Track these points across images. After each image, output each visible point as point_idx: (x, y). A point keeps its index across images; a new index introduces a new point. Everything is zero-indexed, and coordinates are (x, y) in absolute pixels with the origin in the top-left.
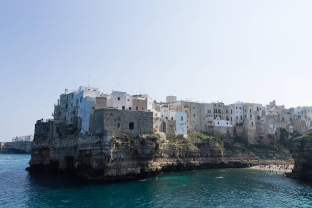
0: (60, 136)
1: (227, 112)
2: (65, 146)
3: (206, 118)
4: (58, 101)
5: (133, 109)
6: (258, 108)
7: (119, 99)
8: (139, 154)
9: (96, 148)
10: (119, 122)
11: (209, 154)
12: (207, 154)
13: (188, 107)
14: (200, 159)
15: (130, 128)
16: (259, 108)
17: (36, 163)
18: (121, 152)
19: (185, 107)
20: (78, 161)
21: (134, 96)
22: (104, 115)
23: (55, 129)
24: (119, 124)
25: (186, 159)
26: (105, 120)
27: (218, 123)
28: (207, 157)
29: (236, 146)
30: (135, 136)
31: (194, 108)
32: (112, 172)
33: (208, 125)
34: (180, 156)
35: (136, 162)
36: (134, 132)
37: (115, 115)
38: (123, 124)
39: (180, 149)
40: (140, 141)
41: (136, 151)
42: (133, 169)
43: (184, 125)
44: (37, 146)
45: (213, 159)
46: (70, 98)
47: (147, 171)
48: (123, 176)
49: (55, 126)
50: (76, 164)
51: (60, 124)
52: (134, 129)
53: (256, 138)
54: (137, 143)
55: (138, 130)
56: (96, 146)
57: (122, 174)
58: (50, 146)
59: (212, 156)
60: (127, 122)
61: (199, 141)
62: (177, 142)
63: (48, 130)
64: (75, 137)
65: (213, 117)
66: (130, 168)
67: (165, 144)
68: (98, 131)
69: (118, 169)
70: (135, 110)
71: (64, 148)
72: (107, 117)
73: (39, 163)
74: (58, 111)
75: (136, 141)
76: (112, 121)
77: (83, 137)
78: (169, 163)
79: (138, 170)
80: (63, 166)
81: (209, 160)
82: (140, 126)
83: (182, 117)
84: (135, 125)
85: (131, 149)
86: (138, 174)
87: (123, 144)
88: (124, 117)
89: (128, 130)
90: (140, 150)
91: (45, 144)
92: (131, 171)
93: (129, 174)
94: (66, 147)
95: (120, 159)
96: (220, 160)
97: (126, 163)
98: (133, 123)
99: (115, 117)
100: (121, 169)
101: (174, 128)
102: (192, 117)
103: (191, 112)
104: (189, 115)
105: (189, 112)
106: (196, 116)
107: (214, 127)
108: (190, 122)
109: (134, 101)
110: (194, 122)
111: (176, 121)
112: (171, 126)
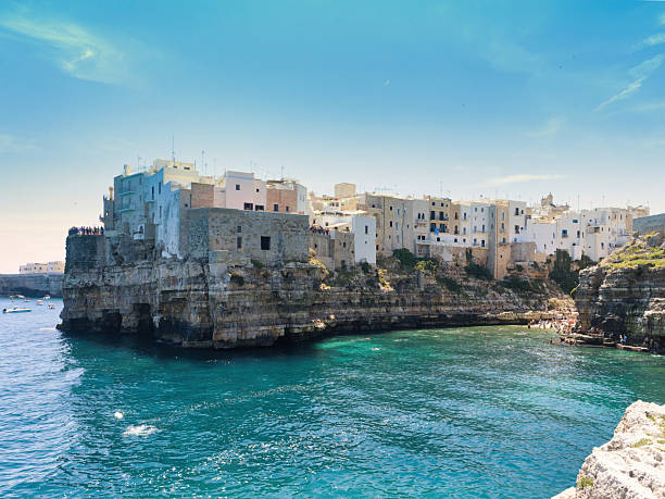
0: (120, 262)
1: (456, 217)
2: (131, 283)
3: (415, 230)
4: (111, 189)
5: (268, 209)
6: (517, 209)
7: (238, 188)
8: (282, 300)
9: (196, 287)
10: (238, 235)
11: (418, 300)
12: (414, 299)
13: (380, 207)
15: (263, 248)
16: (520, 211)
17: (74, 317)
18: (245, 295)
19: (374, 206)
20: (160, 311)
21: (269, 182)
22: (210, 220)
23: (108, 249)
24: (239, 239)
25: (372, 310)
26: (210, 231)
27: (438, 239)
28: (413, 305)
29: (471, 284)
30: (274, 264)
31: (391, 208)
32: (229, 335)
33: (417, 242)
34: (360, 304)
35: (275, 315)
36: (270, 256)
37: (232, 221)
38: (247, 239)
39: (360, 290)
40: (282, 273)
41: (276, 293)
42: (271, 328)
44: (75, 282)
45: (424, 309)
46: (135, 183)
47: (296, 331)
48: (251, 340)
49: (108, 242)
50: (156, 319)
51: (118, 238)
52: (271, 250)
53: (509, 270)
54: (277, 278)
55: (280, 251)
56: (195, 283)
57: (248, 337)
58: (100, 283)
59: (422, 304)
60: (256, 235)
62: (356, 276)
63: (94, 251)
64: (150, 266)
65: (428, 227)
66: (263, 325)
68: (198, 254)
70: (272, 210)
71: (129, 287)
72: (214, 224)
73: (80, 315)
74: (112, 211)
75: (275, 274)
76: (226, 234)
77: (168, 266)
79: (280, 331)
80: (129, 321)
81: (416, 312)
82: (283, 243)
83: (367, 227)
84: (273, 243)
86: (280, 337)
87: (249, 279)
88: (251, 226)
89: (259, 253)
90: (283, 291)
91: (89, 279)
92: (266, 332)
93: (263, 338)
94: (134, 285)
95: (245, 307)
96: (437, 311)
97: (255, 316)
98: (269, 238)
99: (232, 225)
100: (246, 327)
101: (351, 249)
102: (386, 227)
103: (386, 216)
104: (381, 222)
105: (382, 216)
106: (394, 224)
107: (429, 247)
108: (382, 237)
109: (271, 192)
110: (390, 237)
111: (353, 235)
112: (345, 245)
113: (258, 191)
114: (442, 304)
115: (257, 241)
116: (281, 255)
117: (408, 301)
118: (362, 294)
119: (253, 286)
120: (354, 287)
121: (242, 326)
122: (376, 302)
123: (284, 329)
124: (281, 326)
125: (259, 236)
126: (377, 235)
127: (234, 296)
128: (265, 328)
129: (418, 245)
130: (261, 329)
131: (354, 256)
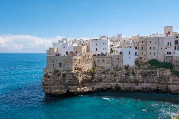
3: (166, 50)
7: (64, 47)
10: (54, 63)
11: (156, 81)
12: (154, 81)
13: (145, 42)
14: (145, 84)
18: (51, 81)
19: (143, 42)
24: (54, 64)
25: (126, 84)
26: (47, 62)
28: (153, 83)
31: (151, 42)
32: (47, 91)
34: (120, 81)
35: (63, 86)
36: (61, 69)
38: (56, 64)
39: (121, 76)
42: (60, 90)
45: (159, 85)
47: (70, 92)
48: (53, 93)
52: (62, 67)
55: (64, 67)
57: (52, 92)
59: (159, 83)
60: (58, 63)
62: (120, 71)
65: (174, 48)
67: (109, 72)
72: (48, 60)
76: (50, 63)
82: (65, 65)
86: (65, 93)
88: (57, 60)
89: (58, 68)
90: (62, 80)
93: (56, 93)
95: (51, 84)
96: (167, 87)
97: (55, 86)
98: (61, 64)
99: (52, 60)
100: (52, 89)
101: (121, 61)
102: (147, 50)
103: (147, 45)
104: (145, 48)
105: (145, 46)
106: (152, 48)
107: (173, 57)
108: (145, 54)
109: (74, 47)
110: (150, 53)
111: (123, 55)
112: (118, 59)
113: (71, 47)
114: (170, 84)
115: (58, 65)
116: (64, 69)
117: (150, 81)
118: (121, 78)
119: (53, 78)
120: (117, 75)
121: (51, 89)
122: (128, 81)
123: (67, 91)
124: (65, 90)
125: (59, 63)
126: (142, 53)
127: (47, 81)
128: (58, 90)
129: (166, 56)
130: (56, 90)
131: (123, 63)
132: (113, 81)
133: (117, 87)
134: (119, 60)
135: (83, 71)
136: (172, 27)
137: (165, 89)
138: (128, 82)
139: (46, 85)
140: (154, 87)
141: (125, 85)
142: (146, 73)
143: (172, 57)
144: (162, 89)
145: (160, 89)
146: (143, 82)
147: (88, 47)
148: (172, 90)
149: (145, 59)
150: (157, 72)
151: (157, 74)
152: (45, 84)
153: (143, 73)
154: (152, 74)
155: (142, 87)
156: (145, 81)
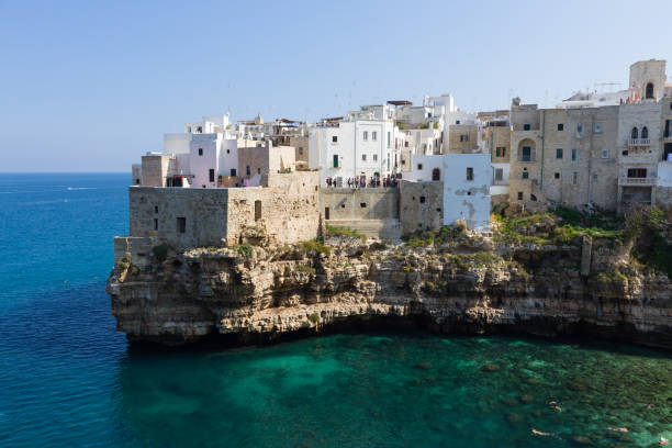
3: (623, 160)
7: (201, 152)
10: (155, 216)
11: (577, 290)
12: (569, 288)
13: (537, 127)
14: (530, 302)
15: (178, 231)
18: (146, 287)
19: (527, 127)
25: (451, 301)
26: (131, 213)
28: (567, 296)
31: (561, 127)
33: (624, 181)
34: (426, 291)
35: (195, 310)
36: (186, 239)
37: (149, 201)
38: (164, 221)
39: (431, 270)
42: (182, 325)
43: (479, 195)
45: (590, 307)
47: (222, 331)
52: (187, 233)
55: (194, 235)
59: (587, 297)
60: (171, 216)
61: (539, 244)
62: (431, 247)
65: (658, 150)
66: (173, 320)
67: (386, 252)
69: (143, 320)
72: (135, 205)
76: (143, 216)
78: (375, 307)
79: (200, 329)
81: (569, 310)
82: (198, 225)
83: (470, 171)
84: (189, 223)
85: (172, 281)
86: (201, 336)
87: (148, 269)
88: (167, 205)
89: (174, 235)
90: (189, 285)
92: (172, 331)
93: (166, 335)
95: (147, 301)
96: (622, 314)
97: (162, 310)
98: (184, 219)
99: (149, 205)
100: (149, 321)
101: (436, 206)
102: (547, 160)
103: (546, 141)
104: (537, 151)
105: (538, 143)
106: (567, 154)
107: (653, 190)
108: (538, 177)
109: (242, 151)
110: (557, 176)
111: (443, 184)
112: (423, 200)
113: (228, 151)
114: (634, 302)
115: (173, 223)
116: (196, 240)
117: (552, 289)
118: (434, 277)
119: (153, 277)
120: (417, 265)
121: (145, 320)
122: (461, 289)
123: (208, 327)
124: (200, 324)
125: (174, 217)
126: (525, 176)
127: (131, 288)
128: (173, 324)
129: (625, 188)
130: (168, 325)
131: (442, 217)
132: (399, 288)
133: (415, 312)
134: (427, 203)
135: (272, 247)
136: (663, 63)
137: (613, 324)
138: (459, 294)
139: (128, 304)
140: (566, 316)
141: (446, 306)
142: (535, 257)
143: (649, 189)
144: (598, 323)
145: (592, 321)
146: (524, 295)
147: (301, 149)
148: (642, 327)
149: (534, 198)
150: (580, 255)
151: (579, 262)
152: (124, 299)
153: (522, 256)
154: (562, 262)
155: (516, 315)
156: (532, 289)
